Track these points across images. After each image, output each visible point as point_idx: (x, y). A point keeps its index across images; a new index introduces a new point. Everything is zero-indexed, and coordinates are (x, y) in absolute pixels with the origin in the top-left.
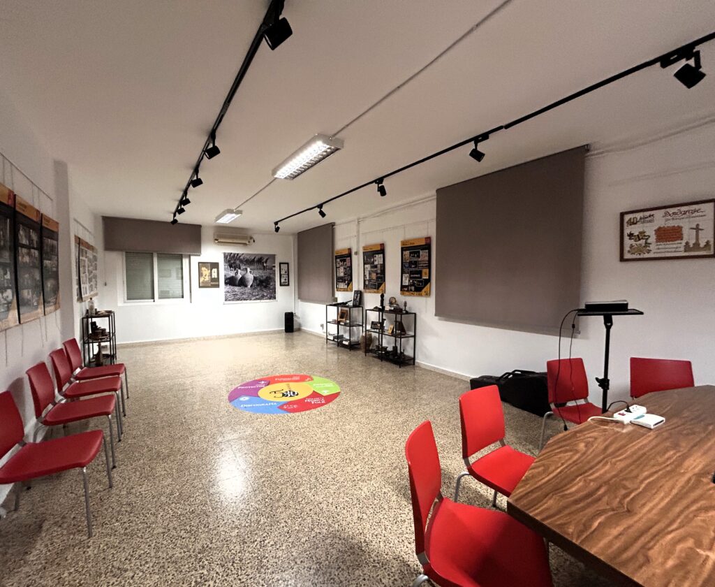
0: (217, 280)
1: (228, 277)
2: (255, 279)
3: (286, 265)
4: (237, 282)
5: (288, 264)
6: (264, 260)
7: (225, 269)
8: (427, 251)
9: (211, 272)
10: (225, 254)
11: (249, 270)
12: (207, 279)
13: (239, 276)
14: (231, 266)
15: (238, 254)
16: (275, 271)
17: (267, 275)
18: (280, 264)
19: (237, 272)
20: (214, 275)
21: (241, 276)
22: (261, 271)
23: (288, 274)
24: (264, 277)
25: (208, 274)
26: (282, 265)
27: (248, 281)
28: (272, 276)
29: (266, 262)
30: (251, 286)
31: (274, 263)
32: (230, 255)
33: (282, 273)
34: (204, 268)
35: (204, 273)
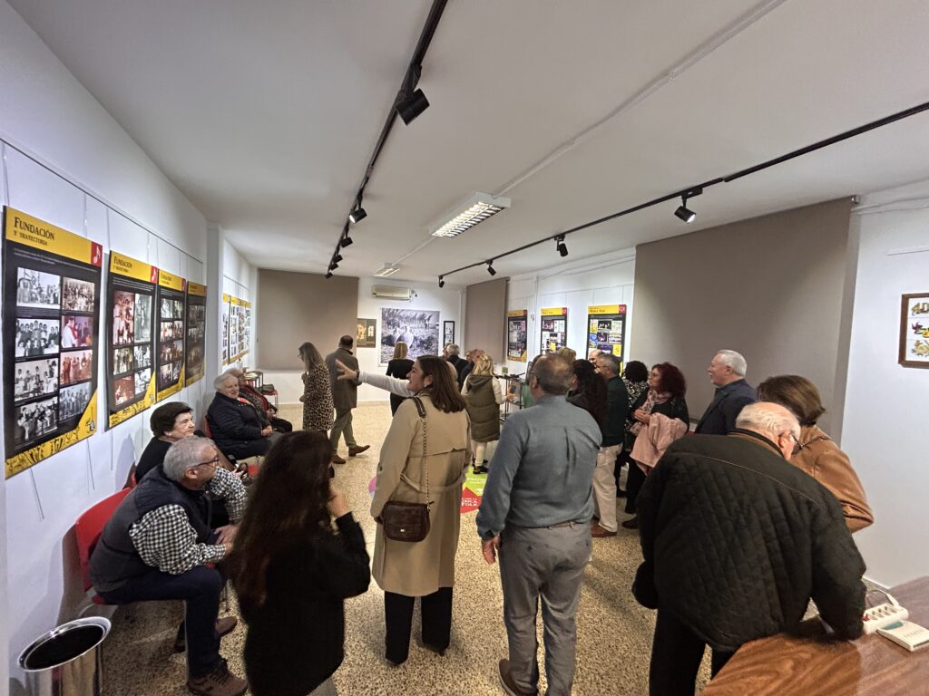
0: (373, 339)
1: (386, 335)
3: (452, 324)
6: (427, 317)
7: (382, 327)
8: (621, 322)
9: (367, 330)
10: (383, 309)
11: (408, 328)
12: (362, 337)
13: (397, 336)
14: (389, 324)
15: (397, 311)
16: (438, 330)
17: (430, 334)
19: (395, 331)
20: (371, 333)
21: (399, 336)
22: (422, 330)
23: (454, 335)
24: (426, 338)
25: (363, 332)
26: (446, 324)
27: (407, 342)
28: (434, 336)
29: (429, 319)
31: (438, 321)
32: (388, 312)
33: (446, 333)
34: (360, 326)
35: (360, 330)
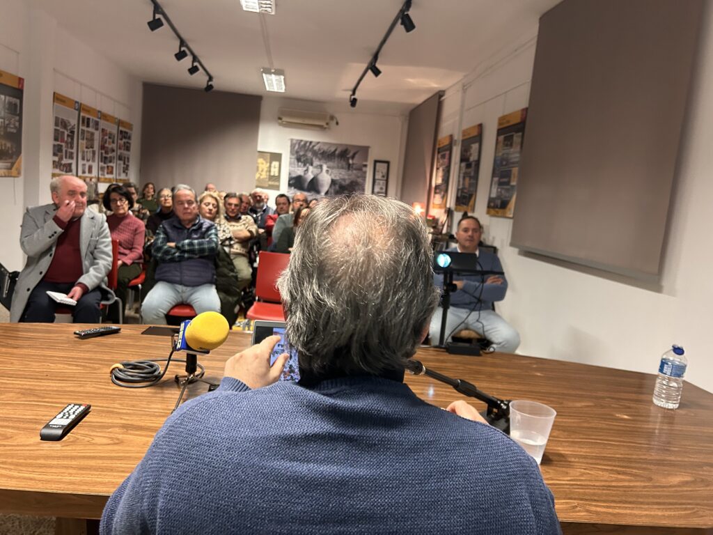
0: (277, 178)
1: (294, 175)
2: (333, 182)
3: (386, 165)
4: (306, 185)
5: (388, 163)
6: (351, 154)
7: (291, 164)
9: (270, 166)
10: (292, 140)
11: (325, 167)
12: (264, 175)
13: (310, 176)
14: (299, 160)
15: (311, 143)
16: (365, 173)
17: (353, 178)
18: (376, 162)
19: (307, 170)
20: (274, 172)
21: (312, 177)
22: (343, 172)
23: (387, 181)
24: (347, 182)
25: (265, 169)
26: (378, 164)
27: (322, 186)
28: (360, 180)
29: (353, 157)
30: (327, 193)
31: (366, 160)
32: (299, 144)
33: (377, 177)
34: (260, 160)
35: (261, 167)
